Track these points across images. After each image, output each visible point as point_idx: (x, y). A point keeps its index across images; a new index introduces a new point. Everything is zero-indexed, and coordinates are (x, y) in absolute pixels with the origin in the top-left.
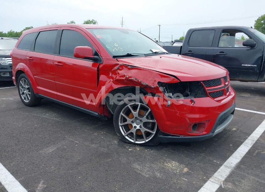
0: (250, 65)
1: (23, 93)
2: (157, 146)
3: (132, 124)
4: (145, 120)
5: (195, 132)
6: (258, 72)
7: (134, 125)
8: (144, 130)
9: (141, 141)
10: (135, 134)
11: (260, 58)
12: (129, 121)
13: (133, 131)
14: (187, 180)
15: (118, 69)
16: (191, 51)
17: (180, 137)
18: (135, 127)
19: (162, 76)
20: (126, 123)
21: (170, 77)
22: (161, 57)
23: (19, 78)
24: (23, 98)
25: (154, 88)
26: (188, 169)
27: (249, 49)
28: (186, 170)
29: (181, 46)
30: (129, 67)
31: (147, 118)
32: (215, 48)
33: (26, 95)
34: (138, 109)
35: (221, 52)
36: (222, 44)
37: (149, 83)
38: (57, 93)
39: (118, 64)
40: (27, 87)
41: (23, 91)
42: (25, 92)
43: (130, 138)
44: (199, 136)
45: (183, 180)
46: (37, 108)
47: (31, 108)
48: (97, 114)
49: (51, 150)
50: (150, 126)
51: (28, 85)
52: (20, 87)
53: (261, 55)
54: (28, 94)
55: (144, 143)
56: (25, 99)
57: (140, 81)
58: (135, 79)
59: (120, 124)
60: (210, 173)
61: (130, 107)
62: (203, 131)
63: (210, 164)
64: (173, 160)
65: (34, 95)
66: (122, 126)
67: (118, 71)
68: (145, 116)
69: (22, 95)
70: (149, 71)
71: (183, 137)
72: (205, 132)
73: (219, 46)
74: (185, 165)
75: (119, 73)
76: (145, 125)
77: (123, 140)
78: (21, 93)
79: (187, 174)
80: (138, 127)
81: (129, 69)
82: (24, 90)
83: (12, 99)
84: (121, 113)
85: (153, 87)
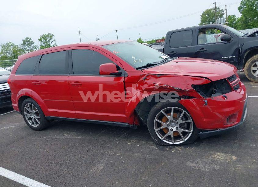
0: (229, 57)
1: (30, 119)
2: (193, 143)
3: (168, 127)
4: (180, 121)
5: (229, 124)
6: (237, 61)
7: (170, 128)
8: (181, 131)
9: (179, 141)
10: (172, 136)
11: (237, 49)
12: (164, 125)
13: (170, 133)
14: (242, 166)
15: (146, 79)
16: (173, 52)
17: (218, 131)
18: (172, 130)
19: (194, 79)
20: (161, 128)
21: (202, 79)
22: (177, 63)
23: (23, 104)
24: (30, 124)
25: (189, 91)
26: (236, 156)
27: (226, 43)
28: (234, 158)
29: (163, 49)
30: (157, 76)
31: (182, 119)
32: (195, 46)
33: (34, 119)
34: (172, 113)
35: (201, 49)
36: (200, 42)
37: (182, 87)
38: (75, 111)
39: (144, 75)
40: (34, 111)
41: (29, 117)
42: (32, 117)
43: (168, 141)
44: (233, 126)
45: (239, 167)
46: (48, 130)
47: (42, 132)
48: (127, 124)
49: (100, 167)
50: (186, 125)
51: (35, 109)
52: (25, 113)
53: (237, 47)
54: (37, 118)
55: (183, 143)
56: (33, 123)
57: (172, 87)
58: (166, 86)
59: (155, 130)
60: (255, 156)
61: (163, 112)
62: (235, 121)
63: (249, 148)
64: (217, 152)
65: (46, 118)
66: (157, 131)
67: (146, 81)
68: (180, 118)
69: (28, 121)
70: (180, 77)
71: (221, 130)
72: (237, 122)
73: (199, 44)
74: (230, 153)
75: (147, 83)
76: (181, 126)
77: (161, 144)
78: (27, 119)
79: (238, 161)
80: (174, 129)
81: (157, 78)
82: (31, 115)
83: (13, 127)
84: (156, 119)
85: (187, 90)
